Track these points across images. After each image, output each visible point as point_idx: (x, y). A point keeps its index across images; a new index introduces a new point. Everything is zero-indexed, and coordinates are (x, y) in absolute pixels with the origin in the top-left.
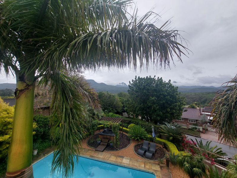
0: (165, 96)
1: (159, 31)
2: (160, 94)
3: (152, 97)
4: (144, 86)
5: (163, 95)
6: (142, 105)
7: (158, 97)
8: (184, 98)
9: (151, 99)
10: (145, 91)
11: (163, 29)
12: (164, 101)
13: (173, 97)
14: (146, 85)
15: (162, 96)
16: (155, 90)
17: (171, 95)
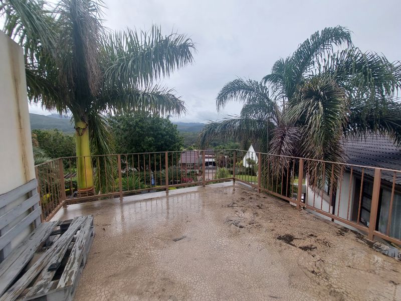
0: (163, 136)
1: (176, 99)
2: (158, 134)
3: (149, 138)
4: (137, 123)
5: (161, 134)
6: (133, 149)
7: (155, 137)
8: (183, 138)
9: (147, 139)
10: (137, 129)
11: (179, 99)
12: (163, 142)
13: (172, 137)
14: (139, 121)
15: (160, 136)
16: (151, 128)
17: (170, 135)
